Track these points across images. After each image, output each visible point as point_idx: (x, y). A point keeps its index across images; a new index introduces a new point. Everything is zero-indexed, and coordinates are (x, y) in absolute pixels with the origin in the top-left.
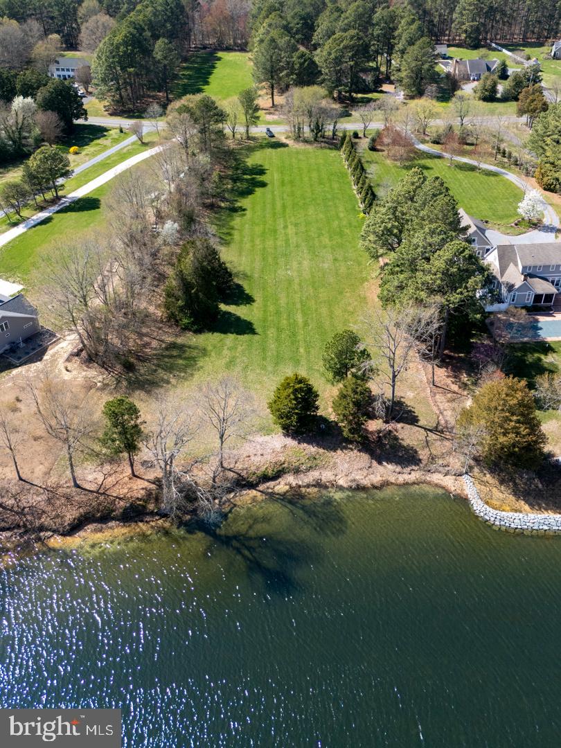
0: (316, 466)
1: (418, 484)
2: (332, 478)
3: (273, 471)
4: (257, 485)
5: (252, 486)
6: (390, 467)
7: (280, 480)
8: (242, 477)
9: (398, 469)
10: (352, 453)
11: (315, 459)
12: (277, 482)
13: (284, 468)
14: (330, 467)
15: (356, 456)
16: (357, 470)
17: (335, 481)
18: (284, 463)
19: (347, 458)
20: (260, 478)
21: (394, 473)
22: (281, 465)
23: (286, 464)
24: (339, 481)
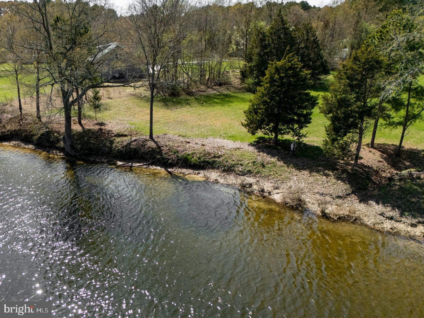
0: (258, 172)
3: (199, 158)
4: (172, 165)
5: (166, 164)
7: (201, 171)
8: (161, 151)
9: (393, 213)
11: (264, 166)
12: (197, 172)
13: (214, 162)
14: (276, 179)
15: (327, 182)
16: (315, 194)
17: (270, 193)
18: (219, 157)
19: (311, 179)
20: (180, 160)
21: (379, 216)
22: (215, 157)
23: (221, 159)
24: (275, 195)
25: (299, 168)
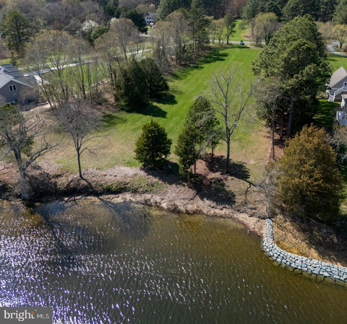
0: (151, 191)
1: (224, 218)
2: (158, 200)
3: (117, 187)
6: (208, 202)
7: (120, 195)
8: (91, 186)
9: (214, 204)
10: (183, 187)
11: (153, 186)
12: (117, 196)
13: (126, 187)
14: (161, 193)
15: (185, 190)
16: (181, 199)
17: (160, 203)
18: (127, 184)
19: (177, 190)
20: (105, 190)
21: (208, 207)
22: (125, 184)
23: (129, 185)
24: (163, 204)
25: (171, 183)
